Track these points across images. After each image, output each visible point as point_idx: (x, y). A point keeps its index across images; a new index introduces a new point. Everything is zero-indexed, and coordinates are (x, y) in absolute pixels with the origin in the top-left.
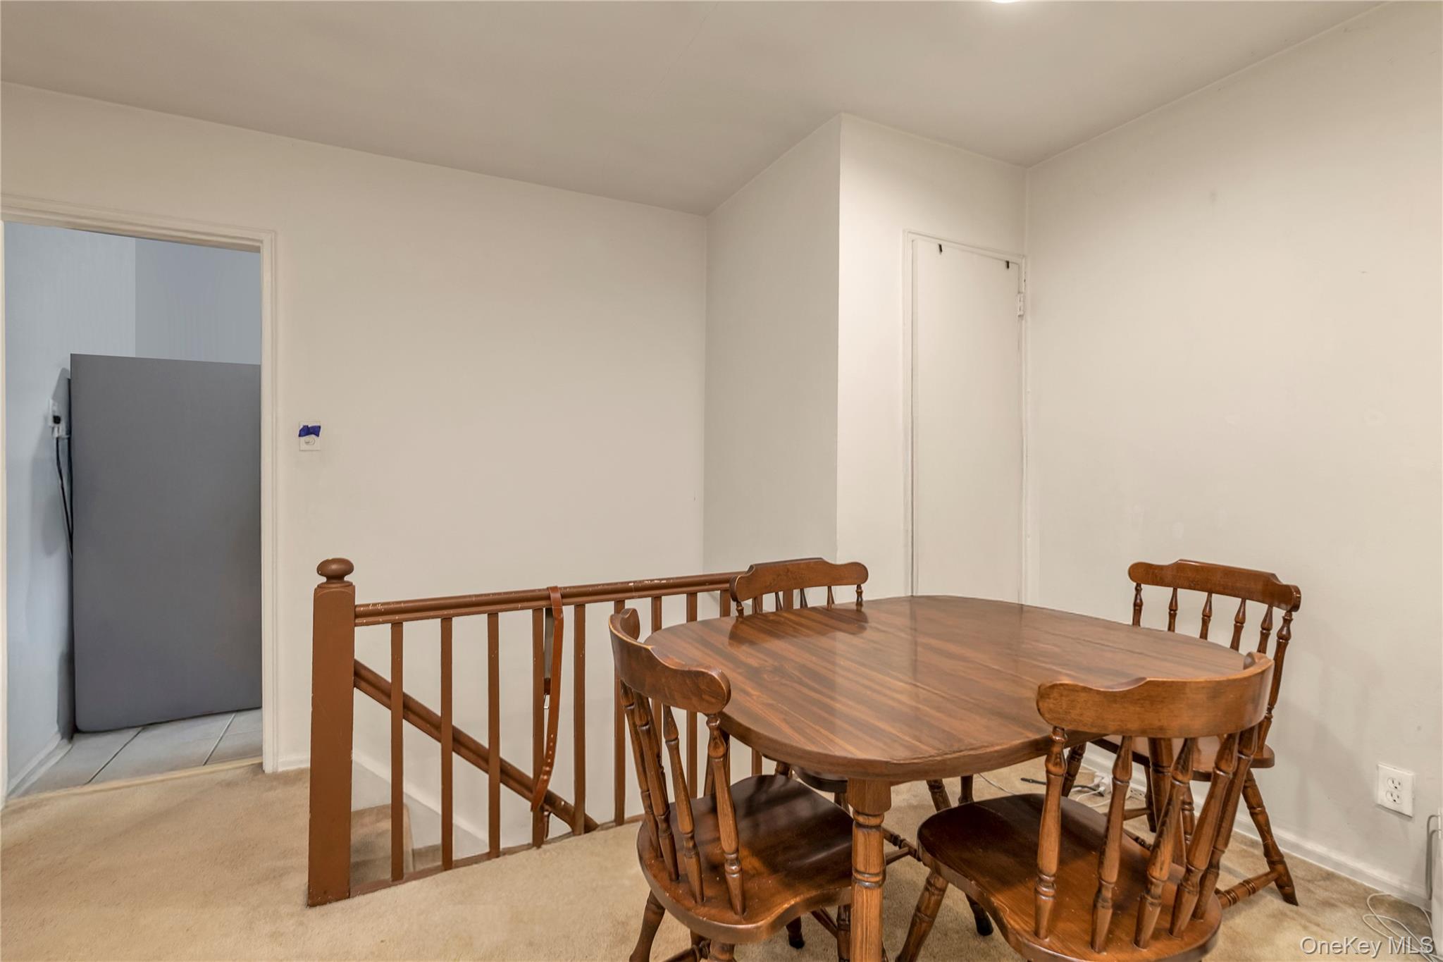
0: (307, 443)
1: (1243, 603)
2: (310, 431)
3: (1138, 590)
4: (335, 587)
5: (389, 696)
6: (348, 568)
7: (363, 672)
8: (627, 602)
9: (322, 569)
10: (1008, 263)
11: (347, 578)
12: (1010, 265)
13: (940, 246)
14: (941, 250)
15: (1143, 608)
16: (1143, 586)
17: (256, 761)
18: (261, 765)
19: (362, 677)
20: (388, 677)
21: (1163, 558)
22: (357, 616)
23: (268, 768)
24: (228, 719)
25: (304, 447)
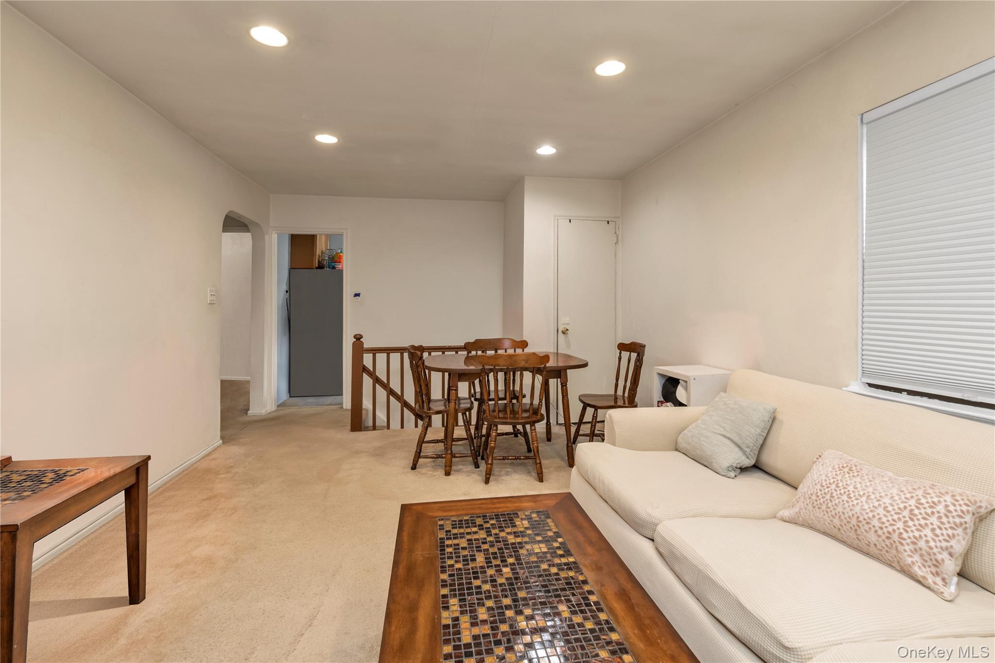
0: (356, 299)
1: (630, 353)
2: (357, 295)
3: (620, 353)
4: (358, 342)
5: (372, 375)
6: (362, 337)
7: (366, 368)
8: (432, 353)
9: (355, 337)
10: (608, 222)
11: (361, 340)
12: (609, 222)
13: (570, 220)
14: (570, 222)
15: (622, 360)
16: (622, 352)
17: (341, 406)
18: (342, 407)
19: (365, 369)
20: (372, 369)
21: (627, 341)
22: (363, 351)
23: (344, 407)
24: (334, 397)
25: (355, 300)
